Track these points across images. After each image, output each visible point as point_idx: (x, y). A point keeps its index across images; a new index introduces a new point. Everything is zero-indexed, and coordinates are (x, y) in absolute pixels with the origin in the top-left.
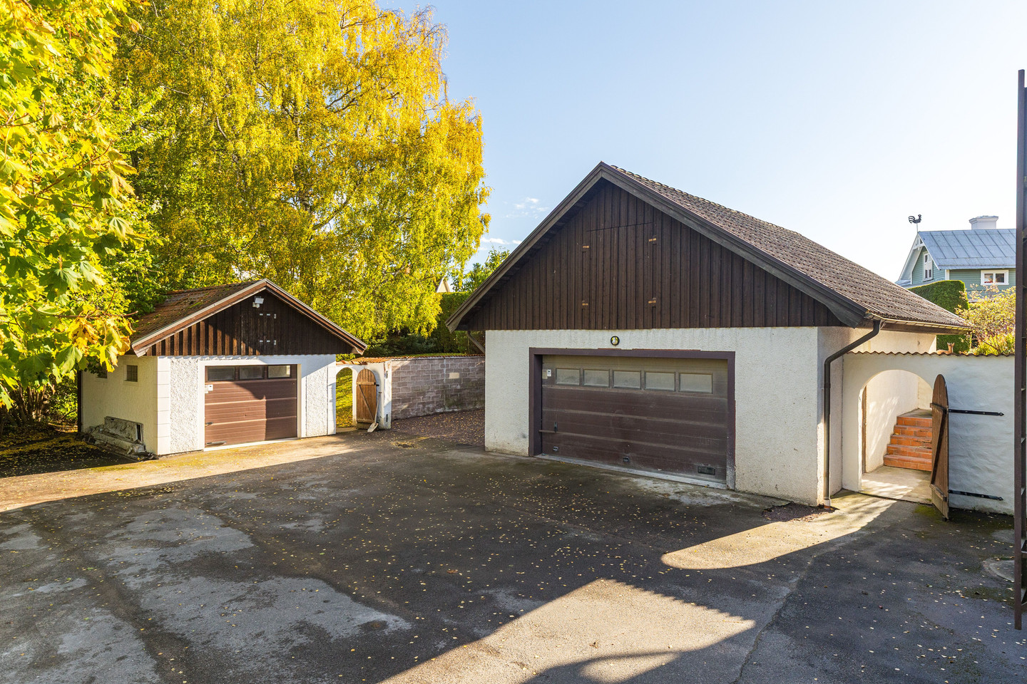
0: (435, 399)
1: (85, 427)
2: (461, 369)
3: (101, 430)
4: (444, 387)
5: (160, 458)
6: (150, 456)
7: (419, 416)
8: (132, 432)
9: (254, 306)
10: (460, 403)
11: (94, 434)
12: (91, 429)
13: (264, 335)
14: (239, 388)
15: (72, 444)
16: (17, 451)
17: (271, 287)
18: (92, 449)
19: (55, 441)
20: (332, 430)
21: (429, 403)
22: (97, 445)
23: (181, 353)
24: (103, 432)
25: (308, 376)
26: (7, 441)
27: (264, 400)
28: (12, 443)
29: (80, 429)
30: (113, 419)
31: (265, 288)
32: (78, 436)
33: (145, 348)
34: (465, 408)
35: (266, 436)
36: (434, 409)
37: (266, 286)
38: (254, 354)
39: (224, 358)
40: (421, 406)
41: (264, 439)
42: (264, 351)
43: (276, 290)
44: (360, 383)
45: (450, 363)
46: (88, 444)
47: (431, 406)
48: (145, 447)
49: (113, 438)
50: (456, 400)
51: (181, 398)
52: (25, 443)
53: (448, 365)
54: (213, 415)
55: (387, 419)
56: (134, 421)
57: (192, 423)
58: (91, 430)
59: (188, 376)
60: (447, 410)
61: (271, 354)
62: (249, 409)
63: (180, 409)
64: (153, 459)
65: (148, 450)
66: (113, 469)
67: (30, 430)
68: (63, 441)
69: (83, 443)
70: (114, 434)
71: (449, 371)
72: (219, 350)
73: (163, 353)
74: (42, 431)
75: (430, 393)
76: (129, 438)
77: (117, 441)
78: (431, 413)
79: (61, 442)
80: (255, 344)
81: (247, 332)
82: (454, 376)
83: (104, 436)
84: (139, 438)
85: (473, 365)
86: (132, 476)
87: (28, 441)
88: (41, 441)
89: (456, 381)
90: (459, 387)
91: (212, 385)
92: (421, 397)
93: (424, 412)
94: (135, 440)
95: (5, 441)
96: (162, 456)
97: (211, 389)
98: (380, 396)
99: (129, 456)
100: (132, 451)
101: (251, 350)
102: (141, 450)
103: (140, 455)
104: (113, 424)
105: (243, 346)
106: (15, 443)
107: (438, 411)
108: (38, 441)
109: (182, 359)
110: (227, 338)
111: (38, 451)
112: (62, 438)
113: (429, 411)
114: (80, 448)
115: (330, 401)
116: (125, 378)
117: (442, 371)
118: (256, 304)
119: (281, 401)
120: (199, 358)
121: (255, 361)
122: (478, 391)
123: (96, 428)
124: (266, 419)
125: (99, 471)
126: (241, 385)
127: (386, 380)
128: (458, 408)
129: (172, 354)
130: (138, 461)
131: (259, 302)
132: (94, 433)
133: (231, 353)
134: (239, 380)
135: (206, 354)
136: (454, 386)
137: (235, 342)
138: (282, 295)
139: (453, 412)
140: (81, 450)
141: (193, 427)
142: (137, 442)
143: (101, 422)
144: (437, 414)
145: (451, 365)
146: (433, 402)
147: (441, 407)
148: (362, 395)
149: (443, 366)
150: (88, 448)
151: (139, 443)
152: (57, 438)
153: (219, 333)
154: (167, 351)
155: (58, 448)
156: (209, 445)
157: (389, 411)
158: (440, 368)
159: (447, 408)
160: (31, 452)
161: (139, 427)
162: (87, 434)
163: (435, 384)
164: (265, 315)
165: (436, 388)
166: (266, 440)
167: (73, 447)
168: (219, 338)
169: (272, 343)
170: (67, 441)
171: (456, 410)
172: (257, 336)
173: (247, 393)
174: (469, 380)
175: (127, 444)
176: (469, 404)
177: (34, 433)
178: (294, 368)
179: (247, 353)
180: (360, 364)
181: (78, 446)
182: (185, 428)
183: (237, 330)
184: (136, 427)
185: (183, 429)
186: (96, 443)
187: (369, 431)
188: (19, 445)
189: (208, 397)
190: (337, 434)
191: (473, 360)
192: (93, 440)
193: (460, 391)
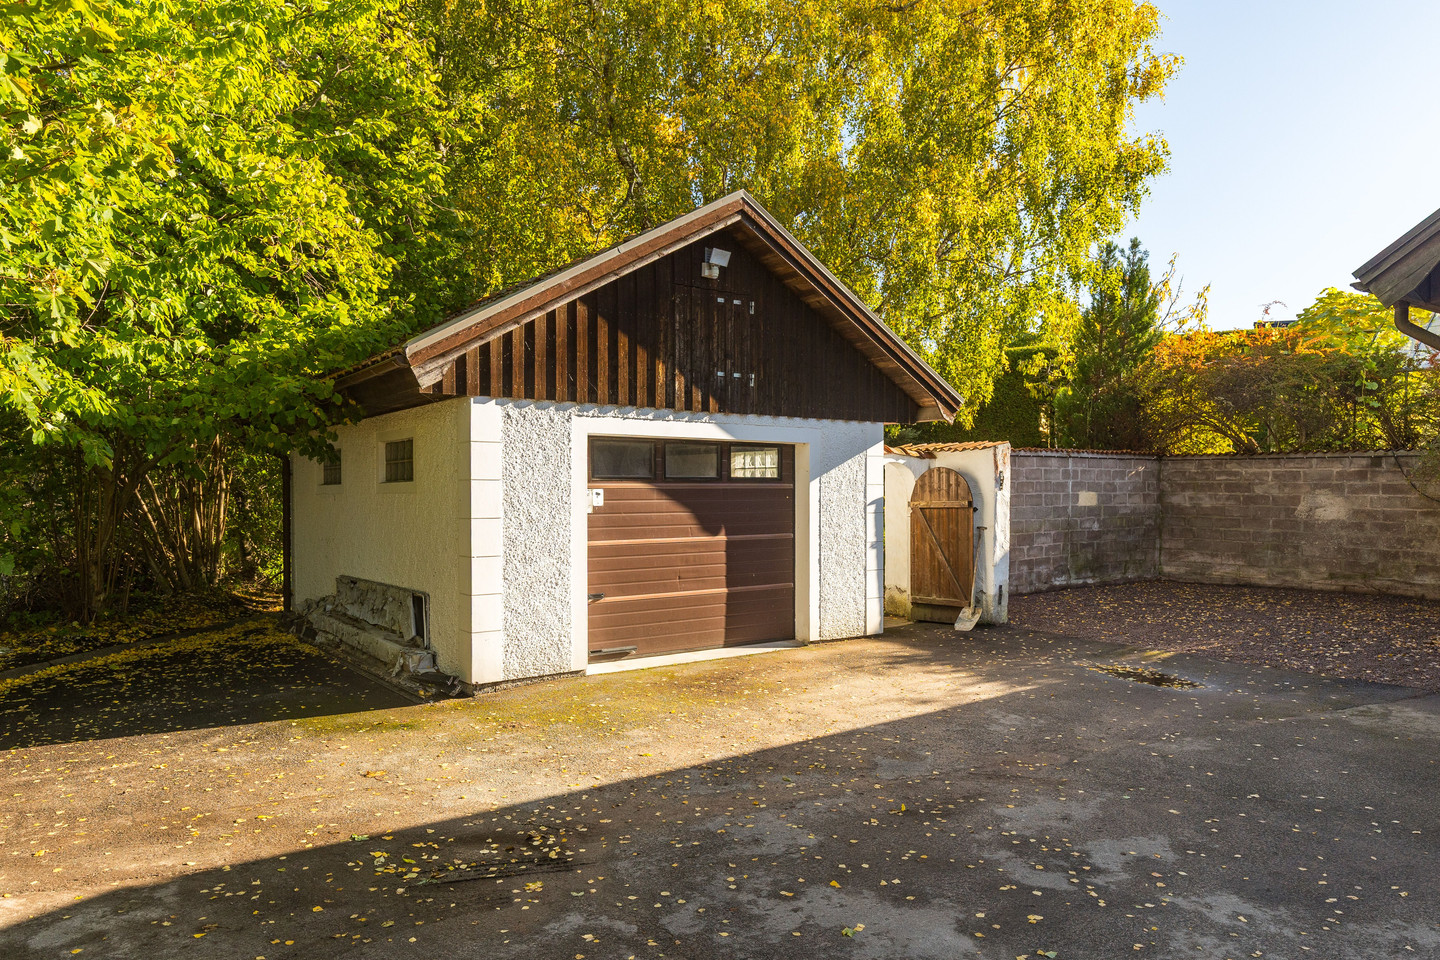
0: (1052, 555)
1: (299, 599)
2: (1099, 485)
3: (329, 607)
4: (1069, 524)
5: (479, 694)
6: (453, 686)
7: (1022, 595)
8: (400, 617)
9: (706, 273)
10: (1096, 565)
11: (314, 617)
12: (309, 605)
13: (726, 356)
14: (665, 503)
15: (269, 640)
16: (146, 654)
17: (754, 215)
18: (308, 656)
19: (235, 631)
20: (874, 623)
21: (1039, 563)
22: (320, 646)
23: (529, 394)
24: (334, 614)
25: (825, 478)
26: (134, 629)
27: (722, 538)
28: (142, 634)
29: (287, 604)
30: (354, 581)
31: (738, 218)
32: (286, 621)
33: (441, 362)
34: (1106, 578)
35: (727, 636)
36: (1049, 576)
37: (742, 212)
38: (705, 408)
39: (633, 414)
40: (1025, 568)
41: (722, 641)
42: (728, 401)
43: (764, 225)
44: (923, 504)
45: (1079, 469)
46: (301, 641)
47: (1043, 570)
48: (434, 657)
49: (355, 630)
50: (1090, 556)
51: (530, 521)
52: (172, 634)
53: (1075, 472)
54: (606, 570)
55: (1000, 595)
56: (405, 585)
57: (557, 592)
58: (309, 607)
59: (547, 459)
60: (1074, 582)
61: (743, 410)
62: (687, 562)
63: (528, 554)
64: (458, 696)
65: (445, 665)
66: (355, 728)
67: (191, 605)
68: (251, 632)
69: (290, 638)
70: (356, 620)
71: (1078, 486)
72: (623, 392)
73: (485, 391)
74: (216, 608)
75: (1043, 539)
76: (391, 632)
77: (364, 638)
78: (1044, 587)
79: (247, 634)
80: (707, 380)
81: (690, 346)
82: (1087, 499)
83: (336, 624)
84: (420, 631)
85: (1122, 474)
86: (413, 762)
87: (181, 629)
88: (209, 629)
89: (1090, 510)
90: (1096, 527)
91: (601, 491)
92: (1026, 548)
93: (1031, 584)
94: (407, 638)
95: (128, 628)
96: (483, 686)
97: (600, 501)
98: (980, 537)
99: (395, 681)
100: (403, 668)
101: (697, 396)
102: (425, 668)
103: (424, 680)
104: (356, 594)
105: (679, 384)
106: (149, 633)
107: (1059, 581)
108: (201, 630)
109: (531, 409)
110: (642, 356)
111: (192, 655)
112: (252, 625)
113: (1039, 581)
114: (283, 650)
115: (872, 547)
116: (382, 473)
117: (1064, 486)
118: (710, 266)
119: (760, 541)
120: (574, 410)
121: (705, 429)
122: (1130, 538)
123: (318, 603)
124: (725, 590)
125: (317, 733)
126: (672, 495)
127: (999, 493)
128: (1093, 577)
129: (507, 392)
130: (420, 701)
131: (720, 258)
132: (315, 615)
133: (651, 402)
134: (665, 480)
135: (591, 401)
136: (1087, 525)
137: (661, 369)
138: (780, 241)
139: (1085, 585)
140: (283, 659)
141: (559, 607)
142: (414, 644)
143: (329, 589)
144: (1054, 589)
145: (1083, 472)
146: (1047, 561)
147: (1063, 573)
148: (928, 535)
149: (1066, 474)
150: (299, 653)
151: (418, 647)
152: (240, 622)
153: (623, 341)
154: (496, 384)
155: (235, 649)
156: (596, 656)
157: (1004, 578)
158: (1061, 480)
159: (1073, 576)
160: (178, 657)
161: (419, 601)
162: (300, 617)
163: (1051, 518)
164: (729, 301)
165: (1054, 526)
166: (727, 645)
167: (269, 646)
168: (623, 354)
169: (744, 382)
170: (260, 631)
171: (1090, 581)
172: (710, 358)
173: (684, 515)
174: (1113, 511)
175: (388, 647)
176: (1115, 568)
177: (199, 611)
178: (786, 454)
179: (689, 406)
180: (921, 457)
181: (278, 646)
182: (541, 608)
183: (666, 337)
184: (410, 602)
185: (535, 611)
186: (320, 639)
187: (958, 626)
188: (158, 637)
189: (598, 523)
190: (886, 634)
191: (1121, 463)
192: (312, 633)
193: (1096, 535)
